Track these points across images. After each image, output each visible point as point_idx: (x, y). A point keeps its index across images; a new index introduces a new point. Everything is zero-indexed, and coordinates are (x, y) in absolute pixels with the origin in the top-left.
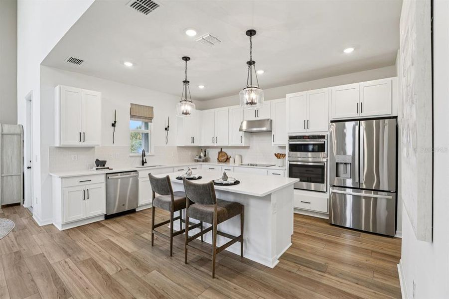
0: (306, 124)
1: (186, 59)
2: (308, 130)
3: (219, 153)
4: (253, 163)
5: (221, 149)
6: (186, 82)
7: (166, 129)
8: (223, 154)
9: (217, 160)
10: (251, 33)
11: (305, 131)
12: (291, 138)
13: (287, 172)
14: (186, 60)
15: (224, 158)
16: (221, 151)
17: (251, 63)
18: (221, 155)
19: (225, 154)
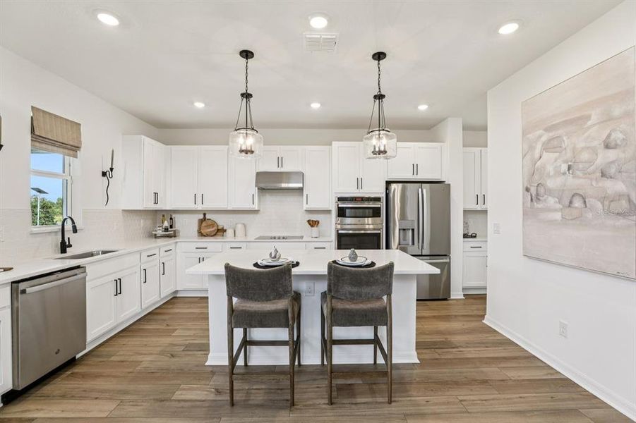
0: (360, 183)
1: (247, 54)
2: (361, 191)
3: (201, 221)
4: (274, 234)
5: (205, 214)
6: (247, 96)
7: (104, 174)
8: (210, 222)
9: (196, 233)
10: (379, 56)
11: (357, 191)
12: (340, 199)
13: (334, 243)
14: (247, 57)
15: (213, 229)
16: (205, 218)
17: (380, 97)
18: (204, 224)
19: (214, 223)
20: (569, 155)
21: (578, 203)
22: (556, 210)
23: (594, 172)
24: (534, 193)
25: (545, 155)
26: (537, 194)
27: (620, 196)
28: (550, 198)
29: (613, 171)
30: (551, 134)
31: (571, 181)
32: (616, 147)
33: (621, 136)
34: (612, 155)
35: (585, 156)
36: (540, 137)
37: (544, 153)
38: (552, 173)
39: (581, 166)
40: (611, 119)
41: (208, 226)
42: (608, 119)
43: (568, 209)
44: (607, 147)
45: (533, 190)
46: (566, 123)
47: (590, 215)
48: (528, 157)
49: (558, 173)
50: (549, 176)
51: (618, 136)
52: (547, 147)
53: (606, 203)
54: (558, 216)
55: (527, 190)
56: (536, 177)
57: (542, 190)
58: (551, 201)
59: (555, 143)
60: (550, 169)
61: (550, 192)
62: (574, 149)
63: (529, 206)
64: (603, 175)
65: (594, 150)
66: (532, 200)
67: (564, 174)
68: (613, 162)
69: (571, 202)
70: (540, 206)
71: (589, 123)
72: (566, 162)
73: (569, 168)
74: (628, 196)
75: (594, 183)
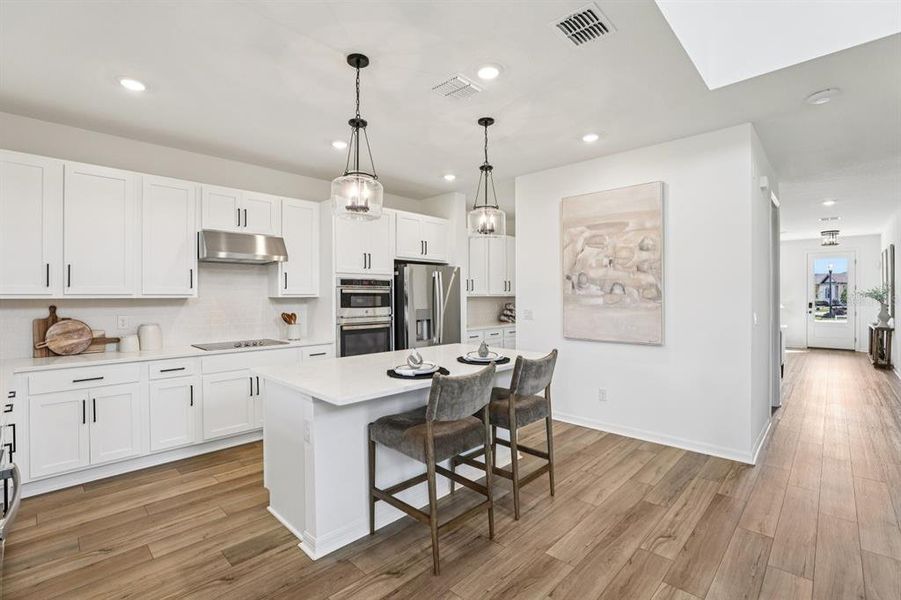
0: (367, 260)
1: (358, 61)
3: (43, 326)
5: (53, 309)
6: (358, 123)
8: (71, 326)
10: (486, 122)
11: (364, 271)
12: (344, 282)
13: (335, 345)
15: (80, 339)
16: (53, 319)
17: (486, 168)
18: (53, 330)
19: (82, 329)
20: (610, 251)
21: (618, 290)
22: (598, 296)
23: (630, 267)
24: (575, 281)
25: (588, 249)
26: (579, 283)
27: (651, 285)
28: (592, 286)
29: (645, 267)
30: (594, 232)
31: (611, 273)
32: (648, 250)
33: (651, 243)
34: (645, 255)
35: (624, 254)
36: (582, 232)
37: (586, 247)
38: (594, 265)
39: (620, 261)
40: (644, 229)
41: (67, 334)
42: (642, 228)
43: (609, 296)
44: (641, 249)
45: (575, 279)
46: (608, 225)
47: (628, 300)
48: (570, 248)
49: (601, 265)
50: (591, 267)
51: (649, 242)
52: (588, 242)
53: (641, 291)
54: (600, 301)
55: (568, 278)
56: (578, 267)
57: (584, 279)
58: (594, 289)
59: (597, 239)
60: (593, 262)
61: (592, 281)
62: (614, 248)
63: (570, 293)
64: (638, 270)
65: (632, 251)
66: (573, 287)
67: (606, 266)
68: (645, 261)
69: (612, 290)
70: (582, 292)
71: (627, 229)
72: (606, 256)
73: (610, 262)
74: (657, 286)
75: (632, 276)
